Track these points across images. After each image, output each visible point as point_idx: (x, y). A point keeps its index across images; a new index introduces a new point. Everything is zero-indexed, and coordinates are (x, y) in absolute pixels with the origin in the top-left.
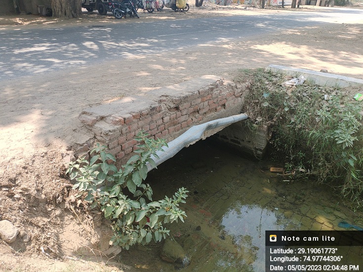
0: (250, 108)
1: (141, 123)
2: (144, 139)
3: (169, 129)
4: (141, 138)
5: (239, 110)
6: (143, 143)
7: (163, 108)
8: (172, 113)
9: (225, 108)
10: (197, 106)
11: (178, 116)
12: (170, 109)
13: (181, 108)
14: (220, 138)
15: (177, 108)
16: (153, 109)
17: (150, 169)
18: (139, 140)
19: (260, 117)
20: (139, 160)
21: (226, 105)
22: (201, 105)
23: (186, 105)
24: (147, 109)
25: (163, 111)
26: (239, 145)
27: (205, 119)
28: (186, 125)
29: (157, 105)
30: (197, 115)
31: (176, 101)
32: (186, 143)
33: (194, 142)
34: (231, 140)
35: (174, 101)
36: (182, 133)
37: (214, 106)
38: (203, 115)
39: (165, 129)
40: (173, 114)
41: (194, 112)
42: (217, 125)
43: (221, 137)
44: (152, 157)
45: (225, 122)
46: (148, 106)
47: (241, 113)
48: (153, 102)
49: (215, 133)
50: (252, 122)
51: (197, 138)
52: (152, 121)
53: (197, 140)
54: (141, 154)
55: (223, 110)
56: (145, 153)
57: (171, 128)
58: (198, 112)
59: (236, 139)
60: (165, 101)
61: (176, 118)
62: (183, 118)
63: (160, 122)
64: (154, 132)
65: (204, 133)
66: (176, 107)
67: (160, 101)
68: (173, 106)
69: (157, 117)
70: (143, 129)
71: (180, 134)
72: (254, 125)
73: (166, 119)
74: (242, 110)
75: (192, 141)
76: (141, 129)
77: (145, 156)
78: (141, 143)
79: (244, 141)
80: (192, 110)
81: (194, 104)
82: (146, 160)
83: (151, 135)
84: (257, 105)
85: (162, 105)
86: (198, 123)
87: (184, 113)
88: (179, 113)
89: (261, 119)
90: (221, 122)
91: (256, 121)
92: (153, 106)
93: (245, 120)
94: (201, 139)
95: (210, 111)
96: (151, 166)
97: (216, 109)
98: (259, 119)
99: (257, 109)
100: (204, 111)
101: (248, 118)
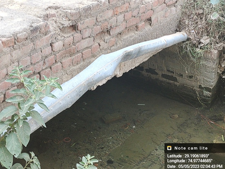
0: (190, 23)
1: (16, 54)
2: (22, 80)
3: (63, 61)
4: (17, 78)
5: (174, 27)
6: (21, 85)
7: (51, 28)
8: (66, 35)
9: (150, 24)
10: (106, 23)
11: (76, 40)
12: (63, 29)
13: (80, 26)
14: (144, 73)
15: (74, 27)
16: (35, 30)
17: (34, 128)
18: (15, 82)
19: (206, 37)
20: (16, 115)
21: (153, 19)
22: (113, 21)
23: (89, 21)
24: (25, 30)
25: (52, 33)
26: (176, 83)
27: (120, 43)
28: (91, 54)
29: (41, 23)
30: (107, 37)
31: (72, 15)
32: (90, 83)
33: (104, 82)
34: (163, 76)
35: (69, 16)
36: (84, 67)
37: (133, 22)
38: (117, 36)
39: (56, 62)
40: (69, 37)
41: (103, 32)
42: (139, 52)
43: (147, 71)
44: (37, 108)
45: (152, 46)
46: (26, 26)
47: (176, 31)
48: (35, 18)
49: (137, 65)
50: (194, 45)
51: (108, 74)
52: (34, 50)
53: (109, 78)
54: (19, 103)
55: (148, 28)
56: (24, 102)
57: (67, 61)
58: (108, 32)
59: (170, 74)
60: (53, 15)
61: (74, 43)
62: (84, 44)
63: (48, 50)
64: (38, 67)
65: (119, 66)
66: (72, 26)
67: (47, 17)
68: (67, 23)
69: (42, 42)
70: (20, 64)
71: (81, 69)
72: (198, 50)
73: (58, 45)
74: (178, 27)
75: (100, 79)
76: (16, 64)
77: (25, 107)
78: (18, 86)
79: (182, 75)
80: (98, 29)
81: (101, 19)
82: (28, 114)
83: (34, 73)
84: (201, 18)
85: (50, 22)
86: (109, 50)
87: (87, 34)
88: (77, 35)
89: (208, 41)
90: (146, 48)
91: (200, 43)
92: (35, 25)
93: (183, 42)
94: (115, 77)
95: (128, 29)
96: (36, 123)
97: (137, 27)
98: (205, 40)
99: (202, 24)
100: (118, 30)
101: (188, 39)
